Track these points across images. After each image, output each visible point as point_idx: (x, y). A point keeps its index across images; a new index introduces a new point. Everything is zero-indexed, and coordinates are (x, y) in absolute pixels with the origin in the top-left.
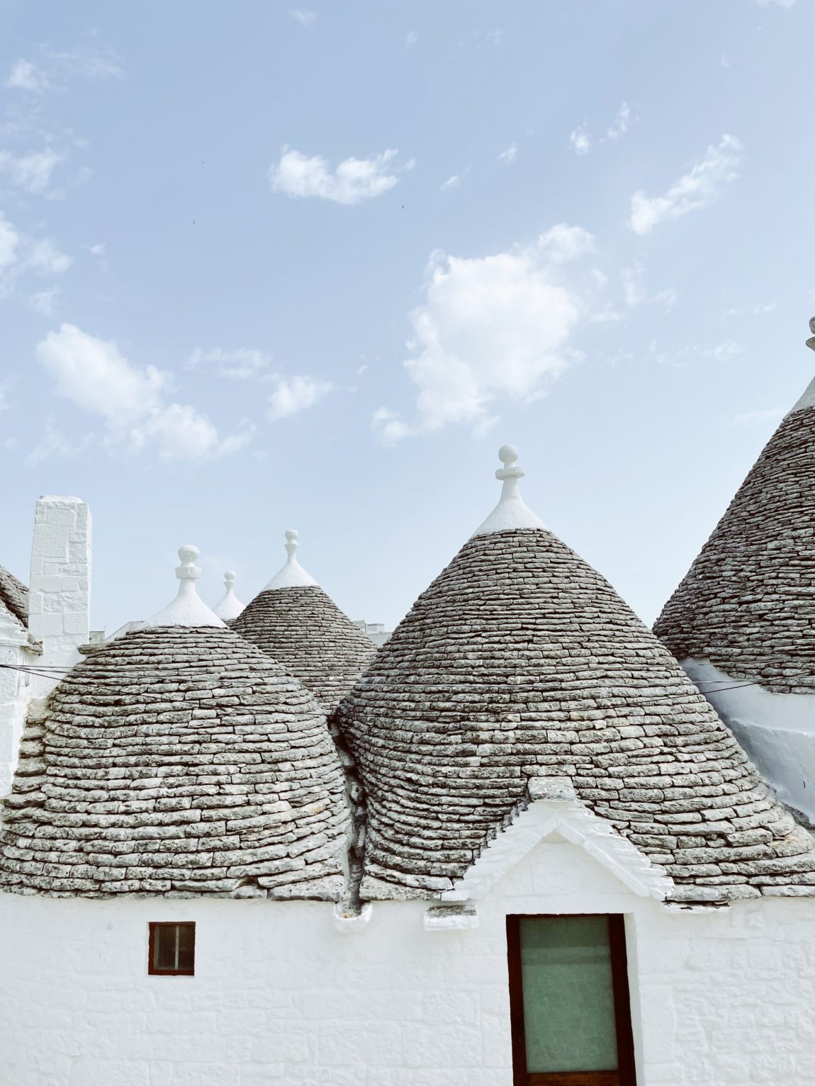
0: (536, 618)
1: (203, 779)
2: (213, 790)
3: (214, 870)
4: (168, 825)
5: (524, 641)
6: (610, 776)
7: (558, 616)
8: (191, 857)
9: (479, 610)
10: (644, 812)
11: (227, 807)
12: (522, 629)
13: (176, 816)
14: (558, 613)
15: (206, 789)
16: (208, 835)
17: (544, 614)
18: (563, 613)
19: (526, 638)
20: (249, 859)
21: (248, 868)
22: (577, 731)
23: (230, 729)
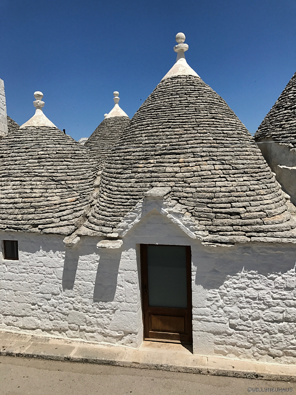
0: (175, 117)
1: (26, 187)
2: (28, 191)
3: (22, 221)
4: (9, 204)
5: (167, 128)
6: (190, 187)
7: (185, 115)
8: (15, 216)
9: (151, 114)
10: (202, 202)
11: (32, 198)
12: (168, 122)
13: (12, 201)
14: (187, 114)
15: (26, 190)
16: (22, 208)
17: (180, 115)
18: (189, 114)
19: (168, 126)
20: (37, 218)
21: (35, 221)
22: (181, 168)
23: (42, 167)
